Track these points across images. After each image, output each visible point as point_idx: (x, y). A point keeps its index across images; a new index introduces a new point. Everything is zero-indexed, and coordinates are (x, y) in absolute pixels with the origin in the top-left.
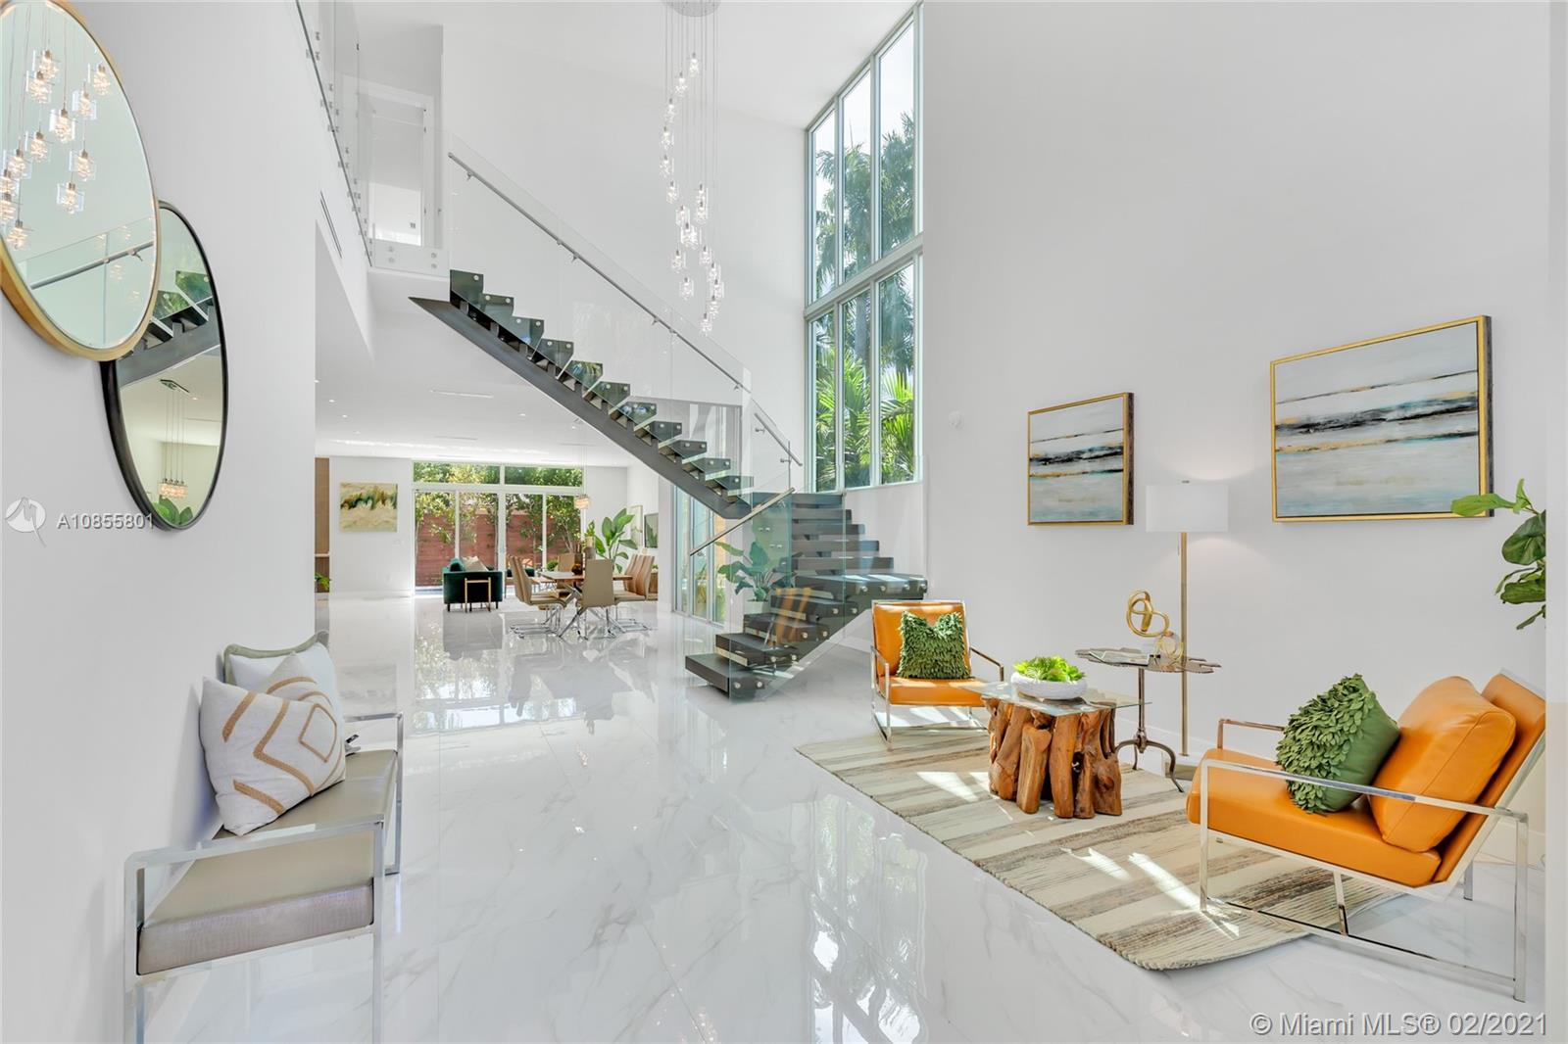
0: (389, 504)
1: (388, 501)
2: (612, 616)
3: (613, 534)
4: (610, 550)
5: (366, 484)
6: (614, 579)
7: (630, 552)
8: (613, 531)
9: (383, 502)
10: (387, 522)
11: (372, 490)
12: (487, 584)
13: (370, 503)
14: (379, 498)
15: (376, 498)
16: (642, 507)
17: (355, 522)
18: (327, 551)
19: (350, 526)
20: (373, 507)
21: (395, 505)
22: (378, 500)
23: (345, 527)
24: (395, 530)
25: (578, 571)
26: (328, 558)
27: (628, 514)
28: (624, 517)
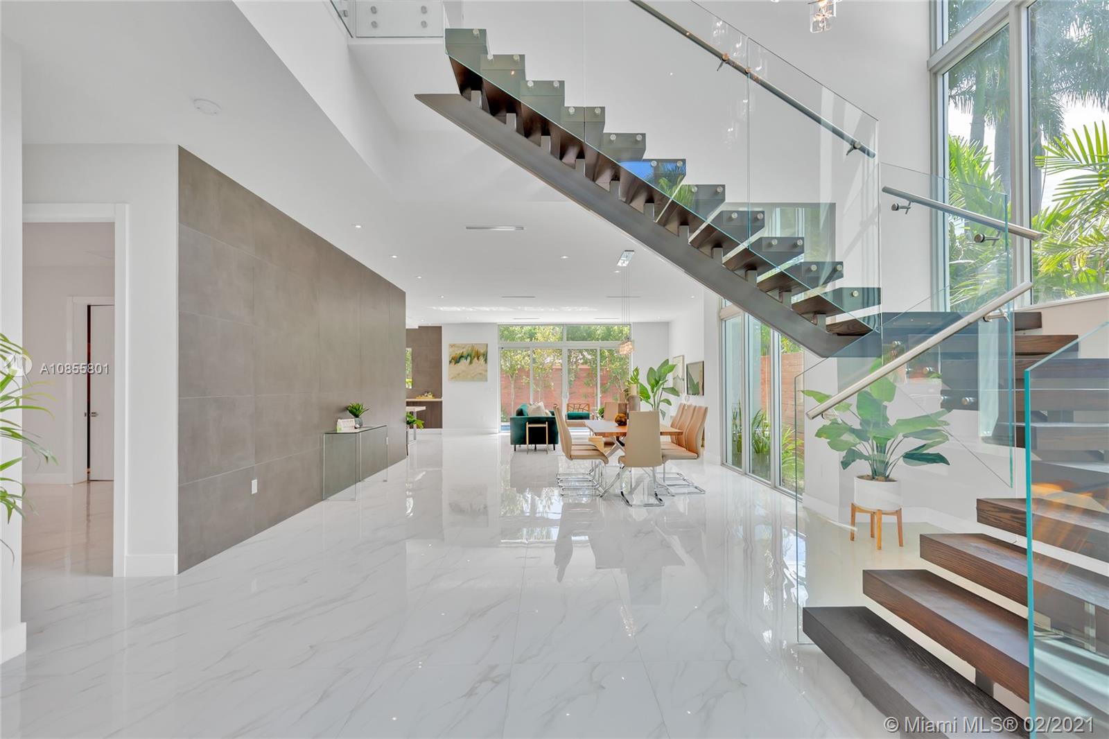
0: (482, 358)
1: (481, 358)
2: (659, 476)
3: (657, 382)
4: (654, 397)
5: (466, 345)
6: (661, 433)
7: (672, 398)
8: (657, 379)
9: (478, 359)
10: (480, 374)
11: (470, 349)
12: (545, 427)
13: (469, 359)
14: (476, 355)
15: (473, 355)
16: (683, 356)
17: (459, 374)
18: (441, 397)
19: (455, 377)
20: (471, 363)
21: (486, 360)
22: (474, 357)
23: (452, 378)
24: (486, 380)
25: (622, 423)
26: (441, 402)
27: (670, 363)
28: (667, 366)
